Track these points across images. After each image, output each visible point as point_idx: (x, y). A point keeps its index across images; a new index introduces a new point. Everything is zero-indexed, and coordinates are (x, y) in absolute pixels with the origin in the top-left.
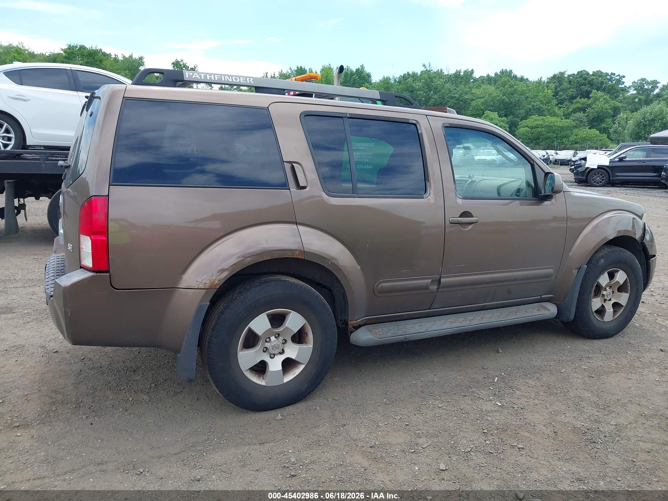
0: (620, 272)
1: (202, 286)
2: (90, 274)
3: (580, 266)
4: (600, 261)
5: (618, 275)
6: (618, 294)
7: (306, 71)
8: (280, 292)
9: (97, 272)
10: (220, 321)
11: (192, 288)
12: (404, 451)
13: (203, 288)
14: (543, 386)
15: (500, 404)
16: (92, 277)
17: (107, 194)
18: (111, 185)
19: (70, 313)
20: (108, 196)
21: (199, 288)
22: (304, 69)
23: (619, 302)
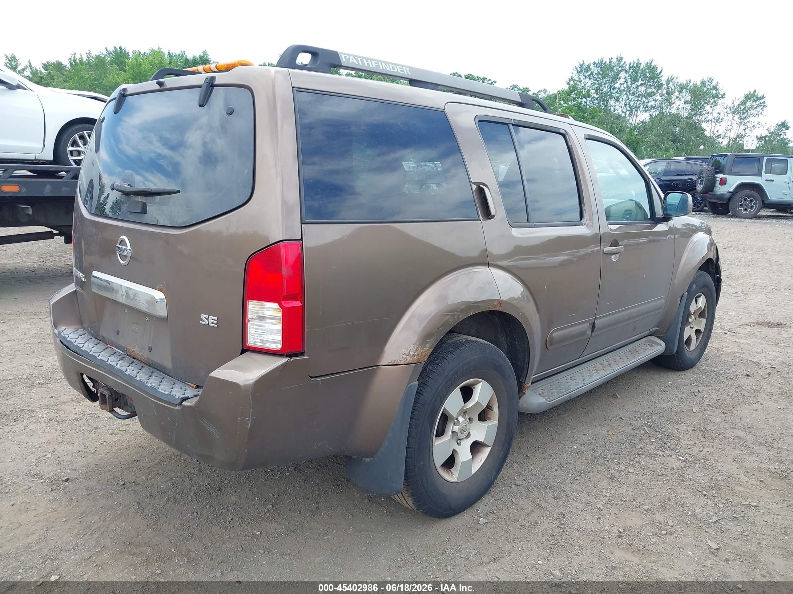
0: (702, 297)
1: (409, 360)
2: (283, 361)
3: (682, 294)
4: (693, 286)
5: (700, 300)
6: (699, 320)
7: (128, 53)
8: (476, 357)
9: (290, 356)
10: (419, 405)
11: (398, 364)
12: (656, 534)
13: (411, 362)
14: (695, 430)
15: (683, 459)
16: (285, 364)
17: (300, 238)
18: (304, 224)
19: (251, 424)
20: (301, 239)
21: (406, 363)
22: (125, 51)
23: (700, 329)
